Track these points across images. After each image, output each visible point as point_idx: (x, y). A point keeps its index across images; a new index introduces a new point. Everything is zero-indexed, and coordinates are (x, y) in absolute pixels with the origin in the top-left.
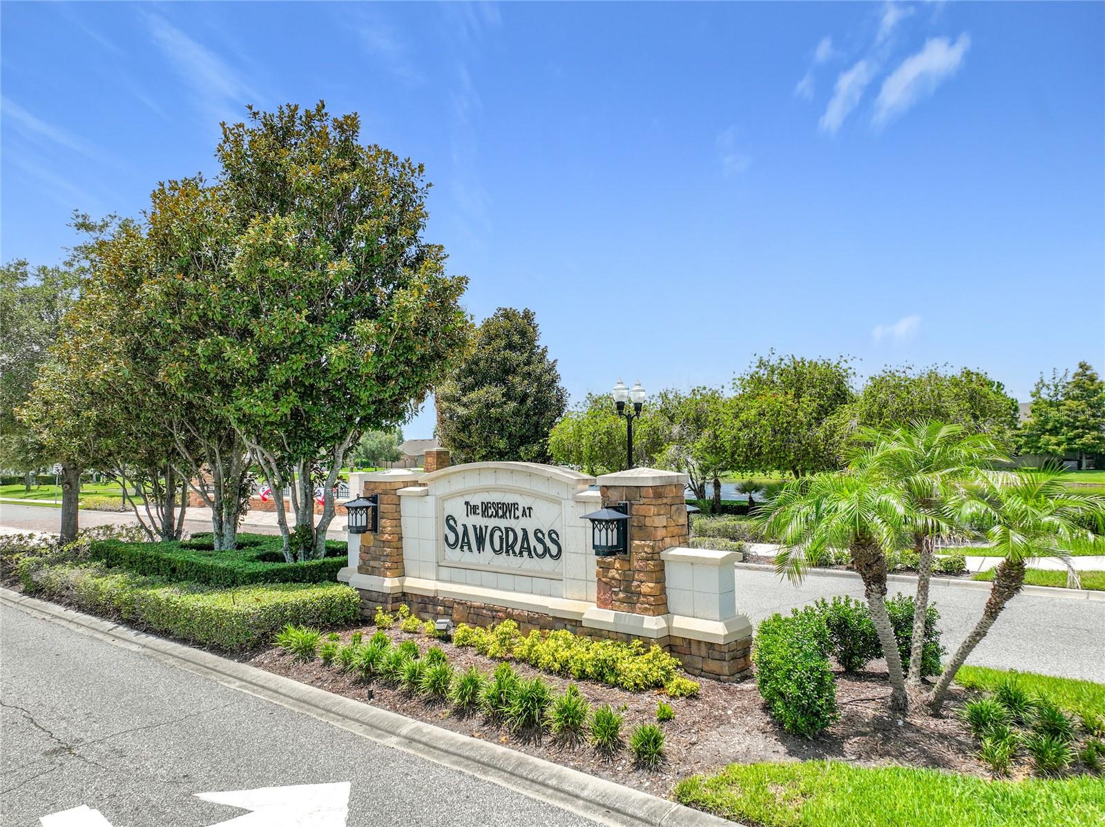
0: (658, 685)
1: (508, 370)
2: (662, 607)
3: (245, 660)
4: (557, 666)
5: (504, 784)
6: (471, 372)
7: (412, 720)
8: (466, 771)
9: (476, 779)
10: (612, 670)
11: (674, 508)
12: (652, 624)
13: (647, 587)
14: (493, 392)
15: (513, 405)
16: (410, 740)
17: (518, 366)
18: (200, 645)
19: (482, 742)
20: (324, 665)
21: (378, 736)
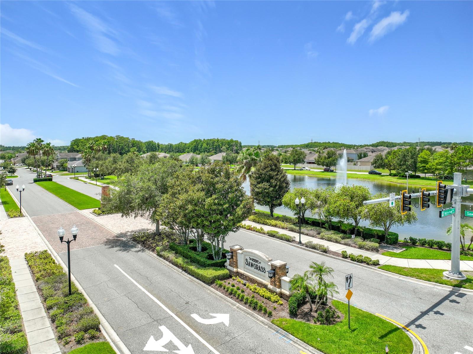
0: (277, 302)
1: (271, 177)
2: (280, 287)
3: (210, 286)
4: (262, 295)
5: (250, 317)
6: (259, 178)
7: (238, 304)
8: (245, 314)
9: (246, 316)
10: (270, 298)
11: (283, 270)
12: (278, 290)
13: (278, 284)
14: (266, 185)
15: (272, 189)
16: (238, 307)
17: (274, 176)
18: (201, 280)
19: (248, 309)
20: (224, 289)
21: (233, 306)
